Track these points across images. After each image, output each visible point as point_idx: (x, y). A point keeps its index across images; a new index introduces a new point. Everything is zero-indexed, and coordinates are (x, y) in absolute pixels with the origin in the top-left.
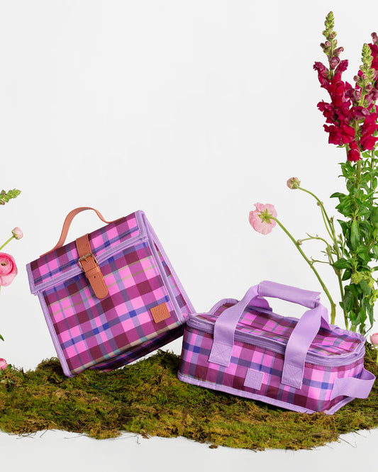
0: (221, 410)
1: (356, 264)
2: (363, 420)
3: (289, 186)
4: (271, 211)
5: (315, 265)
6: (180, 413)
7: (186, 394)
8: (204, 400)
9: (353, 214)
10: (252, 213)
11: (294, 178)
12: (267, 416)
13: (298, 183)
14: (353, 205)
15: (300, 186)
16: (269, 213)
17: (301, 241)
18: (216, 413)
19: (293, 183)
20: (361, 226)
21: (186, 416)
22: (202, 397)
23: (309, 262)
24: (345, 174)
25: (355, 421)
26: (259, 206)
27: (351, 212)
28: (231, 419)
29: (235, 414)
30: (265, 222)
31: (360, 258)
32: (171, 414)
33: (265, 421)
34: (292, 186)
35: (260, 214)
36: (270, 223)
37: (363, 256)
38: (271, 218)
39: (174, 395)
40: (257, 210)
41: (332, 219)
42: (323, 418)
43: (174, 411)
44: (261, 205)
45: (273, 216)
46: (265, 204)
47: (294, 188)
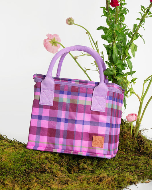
0: (37, 178)
1: (115, 72)
2: (132, 178)
3: (67, 23)
4: (57, 39)
5: (87, 72)
6: (10, 184)
7: (12, 167)
8: (25, 170)
9: (113, 41)
10: (45, 41)
11: (70, 18)
12: (68, 181)
13: (73, 21)
14: (113, 35)
15: (74, 23)
16: (56, 40)
17: (77, 57)
18: (34, 181)
19: (70, 21)
20: (118, 47)
21: (14, 186)
22: (23, 168)
23: (83, 70)
24: (106, 14)
25: (127, 180)
26: (49, 36)
27: (112, 39)
28: (45, 185)
29: (47, 181)
30: (53, 46)
31: (117, 67)
32: (4, 184)
33: (68, 184)
34: (69, 23)
35: (50, 41)
36: (56, 46)
37: (120, 67)
38: (58, 43)
39: (4, 168)
40: (48, 39)
41: (97, 43)
42: (106, 180)
43: (6, 182)
44: (51, 35)
45: (58, 42)
46: (53, 35)
47: (71, 24)
